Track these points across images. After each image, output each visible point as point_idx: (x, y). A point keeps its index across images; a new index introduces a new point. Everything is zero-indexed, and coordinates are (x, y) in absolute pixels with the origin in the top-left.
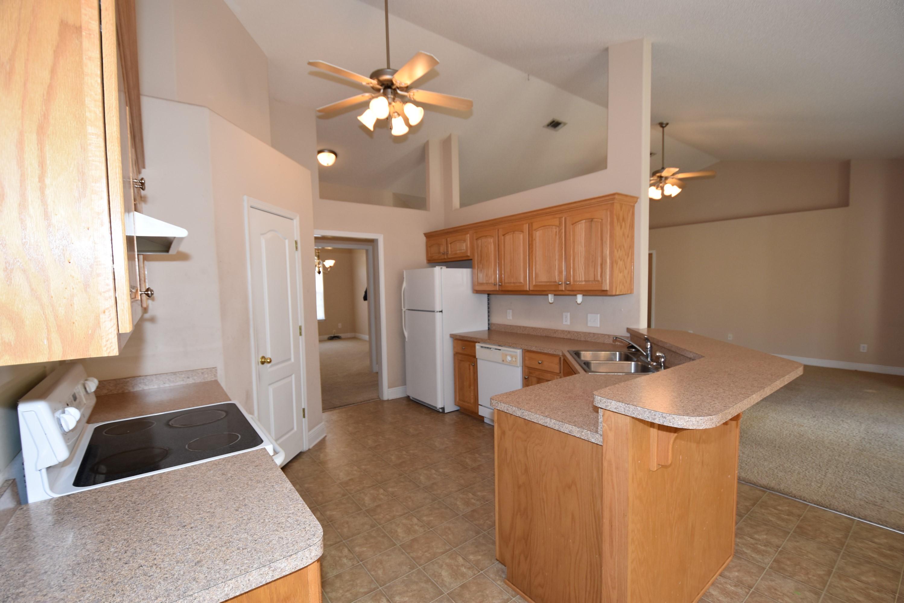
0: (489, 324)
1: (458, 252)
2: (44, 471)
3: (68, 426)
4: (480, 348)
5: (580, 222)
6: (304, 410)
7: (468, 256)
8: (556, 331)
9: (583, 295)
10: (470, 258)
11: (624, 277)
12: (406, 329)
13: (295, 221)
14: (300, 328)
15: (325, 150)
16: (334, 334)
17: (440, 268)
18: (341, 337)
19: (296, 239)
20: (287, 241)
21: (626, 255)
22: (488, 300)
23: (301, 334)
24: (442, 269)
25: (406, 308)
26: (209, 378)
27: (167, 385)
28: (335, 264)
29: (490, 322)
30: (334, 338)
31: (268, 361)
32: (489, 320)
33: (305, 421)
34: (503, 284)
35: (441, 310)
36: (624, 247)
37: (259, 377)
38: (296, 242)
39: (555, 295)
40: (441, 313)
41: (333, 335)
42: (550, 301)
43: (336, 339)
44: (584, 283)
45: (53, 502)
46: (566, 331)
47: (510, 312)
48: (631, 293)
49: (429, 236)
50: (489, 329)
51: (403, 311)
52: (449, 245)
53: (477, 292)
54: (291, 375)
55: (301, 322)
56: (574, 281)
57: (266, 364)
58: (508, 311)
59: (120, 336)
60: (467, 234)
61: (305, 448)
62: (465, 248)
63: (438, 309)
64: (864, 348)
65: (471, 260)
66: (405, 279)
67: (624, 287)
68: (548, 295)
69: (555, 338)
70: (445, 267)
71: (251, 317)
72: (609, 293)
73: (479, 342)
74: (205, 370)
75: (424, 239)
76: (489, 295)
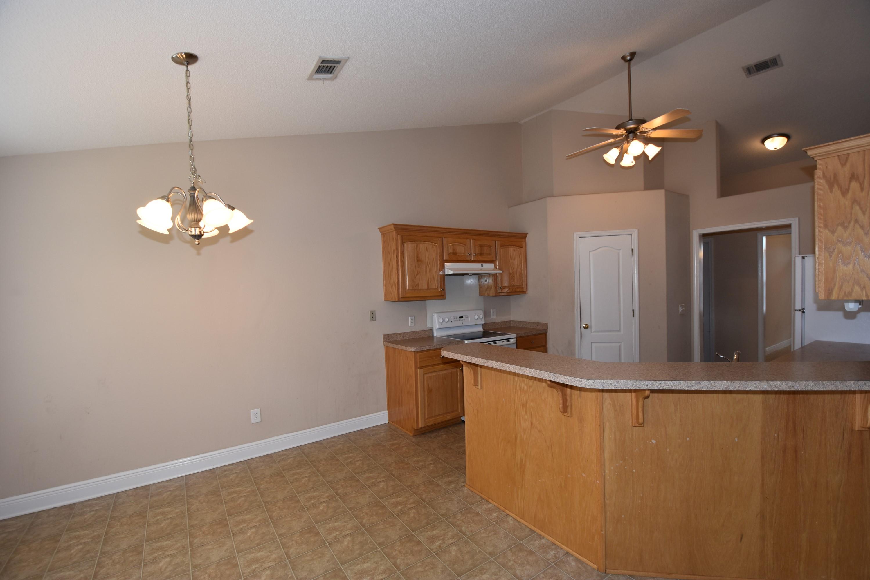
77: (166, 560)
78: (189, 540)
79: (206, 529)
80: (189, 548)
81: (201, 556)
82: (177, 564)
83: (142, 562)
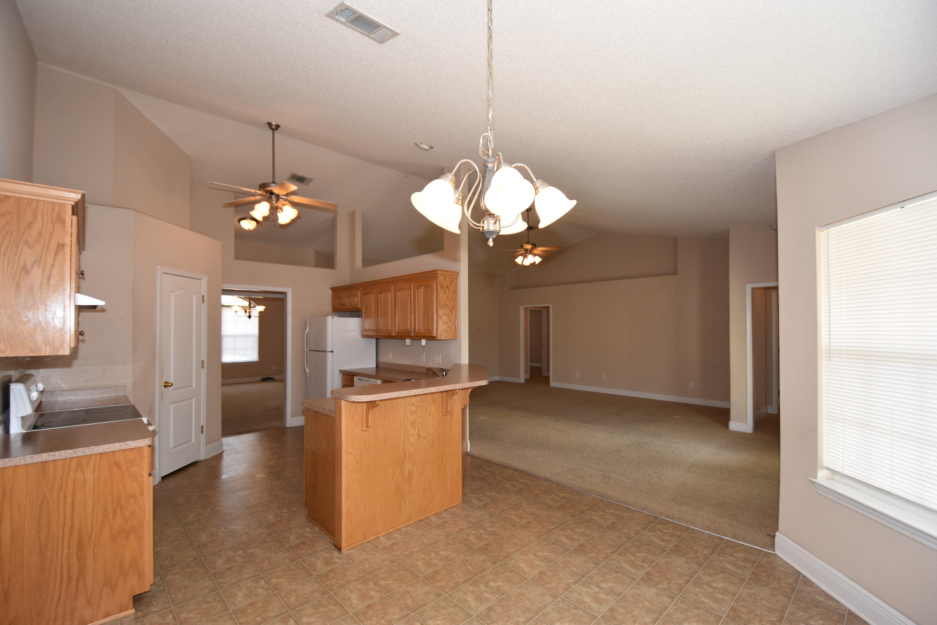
0: (377, 363)
1: (353, 304)
2: (20, 419)
3: (39, 389)
4: (357, 380)
5: (420, 288)
6: (202, 427)
7: (359, 308)
8: (416, 367)
9: (426, 340)
10: (360, 309)
11: (449, 327)
12: (307, 366)
13: (203, 280)
14: (203, 362)
15: (248, 218)
16: (268, 376)
17: (332, 317)
18: (274, 378)
19: (203, 294)
20: (194, 296)
21: (450, 312)
22: (377, 343)
23: (203, 367)
24: (334, 318)
25: (309, 349)
26: (121, 394)
27: (88, 397)
28: (265, 309)
29: (378, 361)
30: (268, 380)
31: (170, 385)
32: (377, 359)
33: (203, 437)
34: (417, 331)
35: (331, 351)
36: (448, 306)
37: (162, 396)
38: (203, 297)
39: (411, 339)
40: (331, 353)
41: (266, 377)
42: (407, 344)
43: (269, 381)
44: (423, 331)
45: (23, 433)
46: (422, 367)
47: (391, 353)
48: (456, 339)
49: (334, 290)
50: (377, 366)
51: (306, 351)
52: (347, 298)
53: (364, 336)
54: (191, 398)
55: (204, 357)
56: (418, 330)
57: (168, 388)
58: (389, 352)
59: (70, 348)
60: (358, 291)
61: (202, 457)
62: (356, 302)
63: (329, 349)
64: (691, 385)
65: (361, 311)
66: (308, 325)
67: (449, 334)
68: (405, 339)
69: (416, 372)
70: (337, 316)
71: (158, 351)
72: (436, 339)
73: (357, 376)
74: (117, 388)
75: (330, 292)
76: (377, 339)
77: (716, 585)
78: (686, 587)
79: (665, 584)
80: (692, 580)
81: (690, 568)
82: (709, 576)
83: (736, 599)
